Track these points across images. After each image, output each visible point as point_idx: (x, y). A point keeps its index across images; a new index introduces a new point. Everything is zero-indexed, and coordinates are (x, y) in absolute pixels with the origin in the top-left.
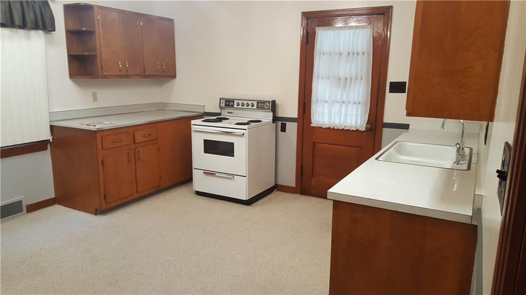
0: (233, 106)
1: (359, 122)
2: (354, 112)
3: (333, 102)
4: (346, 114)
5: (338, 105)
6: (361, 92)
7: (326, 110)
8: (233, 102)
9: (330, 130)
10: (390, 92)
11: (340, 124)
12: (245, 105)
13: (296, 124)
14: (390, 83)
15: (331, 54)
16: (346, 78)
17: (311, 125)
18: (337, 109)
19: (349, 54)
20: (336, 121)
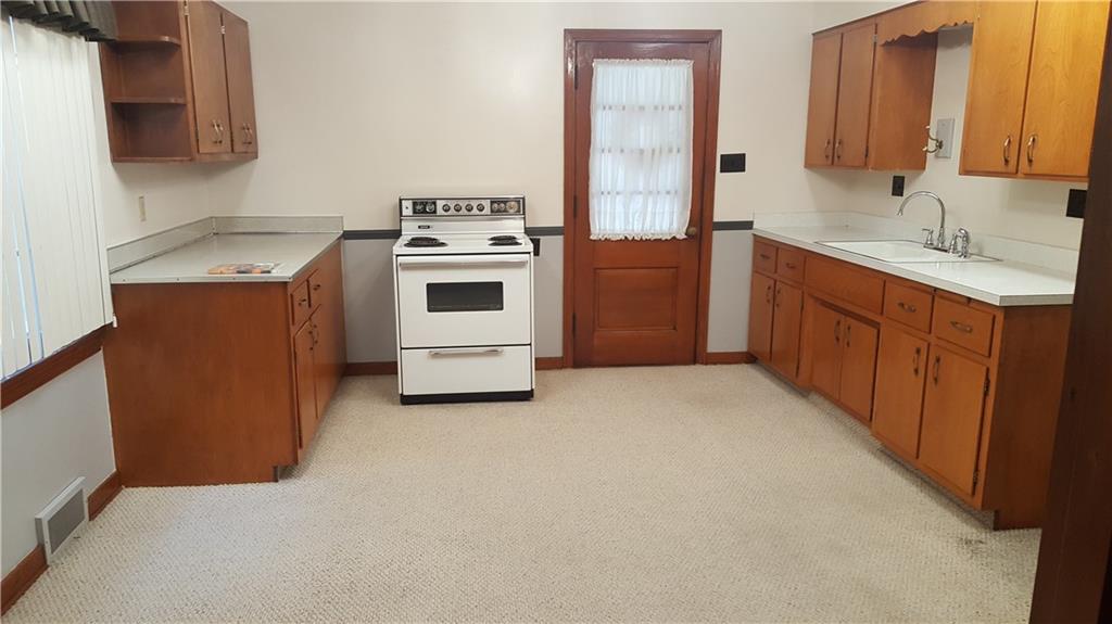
0: (435, 212)
1: (675, 225)
2: (667, 209)
3: (632, 194)
4: (654, 214)
5: (641, 197)
6: (676, 172)
7: (619, 209)
8: (435, 203)
9: (627, 243)
10: (721, 171)
11: (642, 230)
12: (463, 209)
13: (559, 239)
14: (722, 156)
15: (624, 108)
16: (653, 151)
17: (591, 237)
18: (640, 205)
19: (656, 108)
20: (635, 229)
